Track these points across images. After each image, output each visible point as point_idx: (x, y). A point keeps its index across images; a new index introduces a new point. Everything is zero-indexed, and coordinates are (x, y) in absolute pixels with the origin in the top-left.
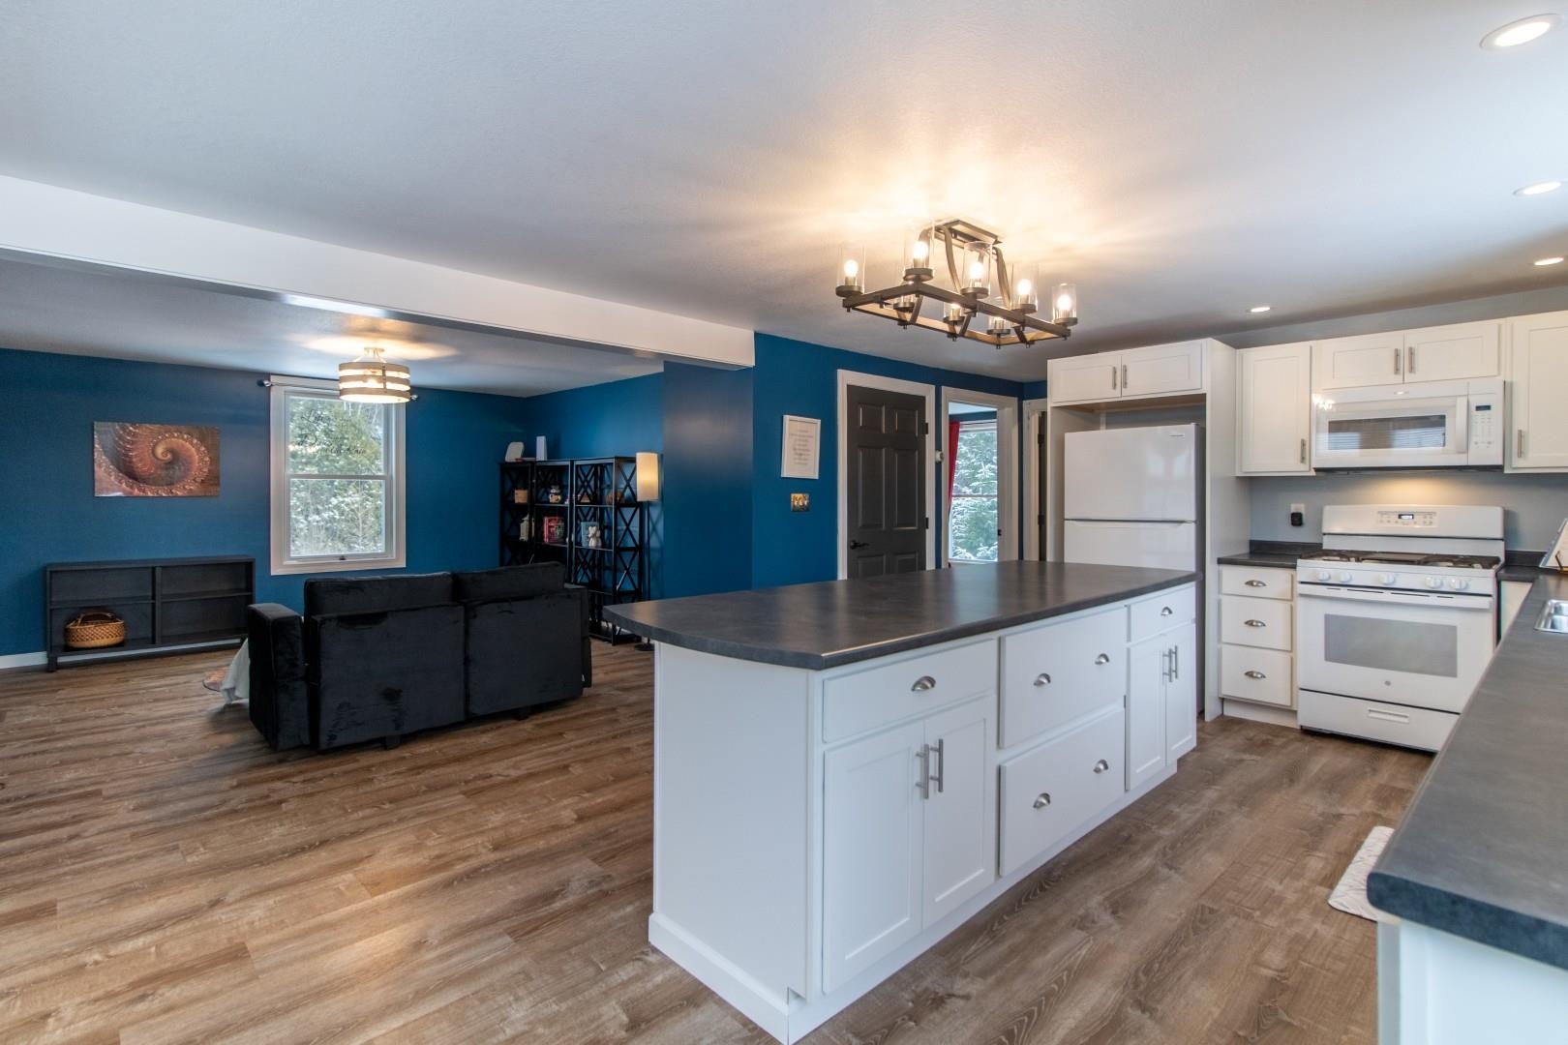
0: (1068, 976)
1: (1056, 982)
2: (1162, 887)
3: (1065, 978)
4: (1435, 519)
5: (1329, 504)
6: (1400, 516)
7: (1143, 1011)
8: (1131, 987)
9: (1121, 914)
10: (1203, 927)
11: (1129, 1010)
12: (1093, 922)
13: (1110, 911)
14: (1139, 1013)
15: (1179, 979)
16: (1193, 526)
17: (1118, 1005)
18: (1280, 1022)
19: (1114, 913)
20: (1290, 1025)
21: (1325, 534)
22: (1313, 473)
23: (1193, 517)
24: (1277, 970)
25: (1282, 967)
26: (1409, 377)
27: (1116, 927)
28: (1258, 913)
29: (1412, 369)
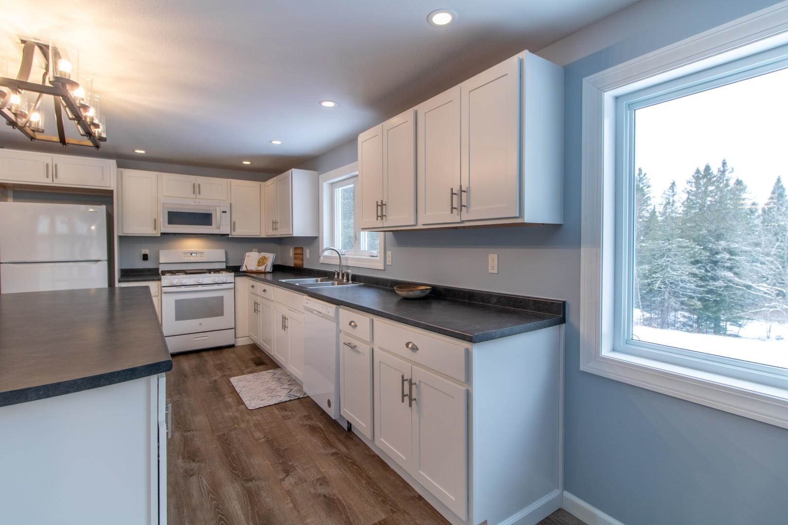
0: (213, 494)
1: (212, 501)
2: (196, 439)
3: (213, 496)
4: (205, 254)
5: (162, 250)
6: (191, 254)
7: (251, 481)
8: (237, 478)
9: (197, 459)
10: (228, 442)
11: (247, 485)
12: (192, 470)
13: (191, 462)
14: (251, 483)
15: (246, 462)
16: (106, 263)
17: (242, 487)
18: (283, 450)
19: (194, 461)
20: (286, 449)
21: (160, 264)
22: (159, 235)
23: (106, 258)
24: (263, 438)
25: (263, 436)
26: (198, 196)
27: (203, 465)
28: (236, 426)
29: (199, 193)
